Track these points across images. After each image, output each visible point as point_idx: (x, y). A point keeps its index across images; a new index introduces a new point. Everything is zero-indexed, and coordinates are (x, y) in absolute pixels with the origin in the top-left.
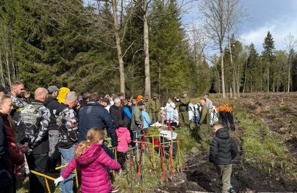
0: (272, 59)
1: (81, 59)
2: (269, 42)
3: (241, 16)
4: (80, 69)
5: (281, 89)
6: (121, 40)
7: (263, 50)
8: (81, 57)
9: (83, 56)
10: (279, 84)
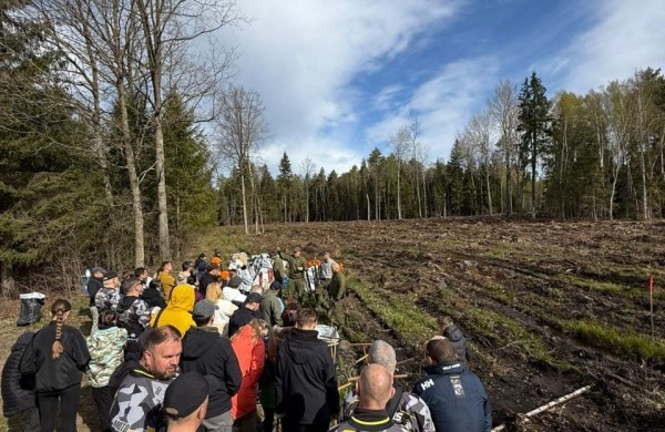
0: (288, 184)
1: (46, 186)
2: (285, 164)
3: (262, 131)
4: (44, 204)
5: (298, 219)
6: (135, 155)
7: (280, 173)
8: (46, 181)
9: (49, 180)
10: (295, 213)
